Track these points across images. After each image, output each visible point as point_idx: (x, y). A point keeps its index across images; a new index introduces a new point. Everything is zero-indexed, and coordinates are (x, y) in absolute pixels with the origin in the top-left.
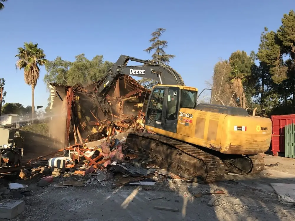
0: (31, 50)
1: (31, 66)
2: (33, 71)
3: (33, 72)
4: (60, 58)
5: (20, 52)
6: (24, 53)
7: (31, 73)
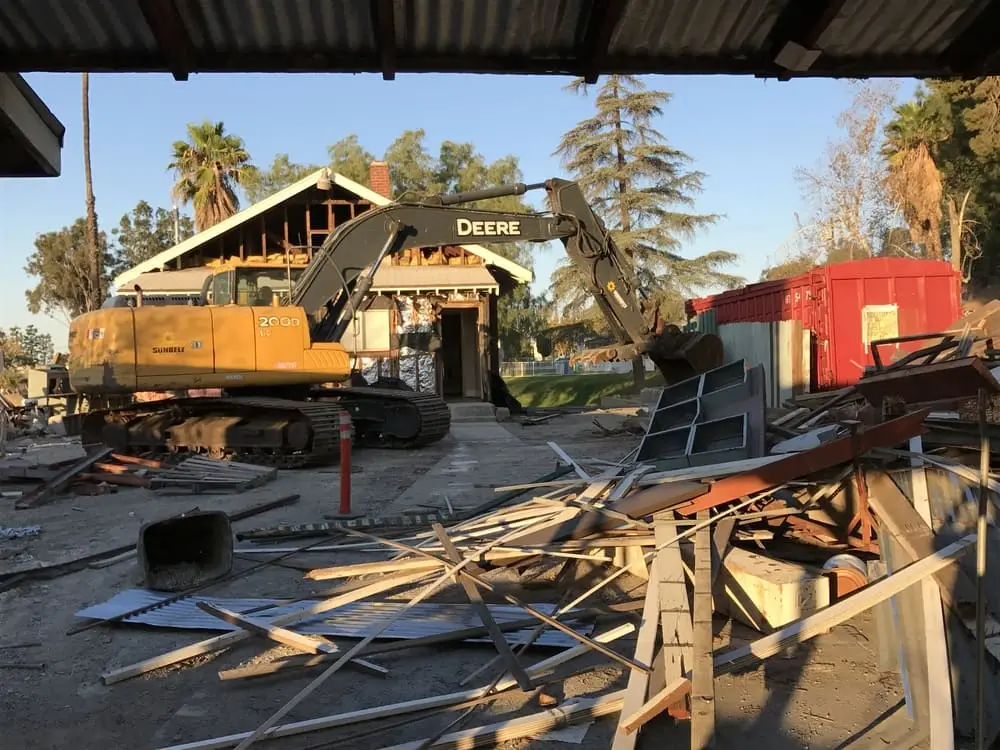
0: (205, 145)
1: (211, 193)
2: (215, 206)
3: (216, 211)
4: (285, 161)
5: (176, 156)
6: (187, 157)
7: (210, 213)
